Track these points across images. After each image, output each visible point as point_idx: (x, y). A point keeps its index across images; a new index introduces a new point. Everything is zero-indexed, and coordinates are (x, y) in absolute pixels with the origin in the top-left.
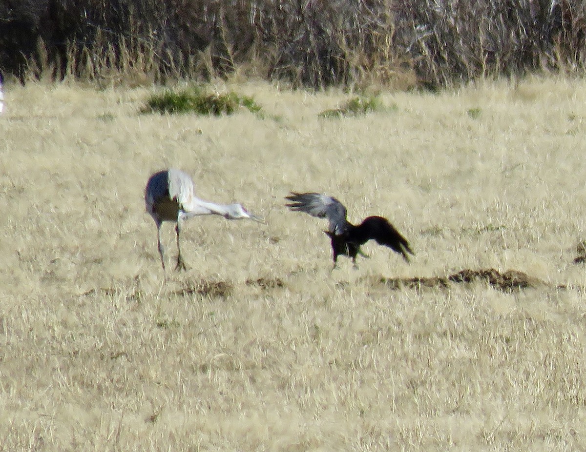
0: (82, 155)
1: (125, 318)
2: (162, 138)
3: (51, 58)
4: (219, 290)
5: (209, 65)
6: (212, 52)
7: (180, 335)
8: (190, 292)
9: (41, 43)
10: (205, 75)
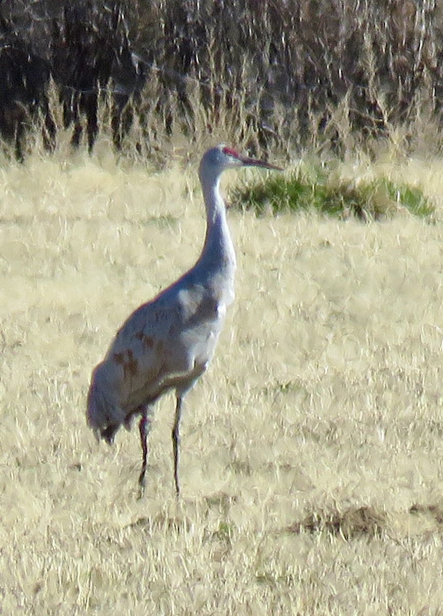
0: (122, 284)
1: (202, 569)
2: (258, 256)
3: (68, 118)
4: (361, 523)
5: (344, 128)
6: (350, 105)
7: (295, 599)
8: (311, 527)
9: (53, 91)
10: (336, 146)
